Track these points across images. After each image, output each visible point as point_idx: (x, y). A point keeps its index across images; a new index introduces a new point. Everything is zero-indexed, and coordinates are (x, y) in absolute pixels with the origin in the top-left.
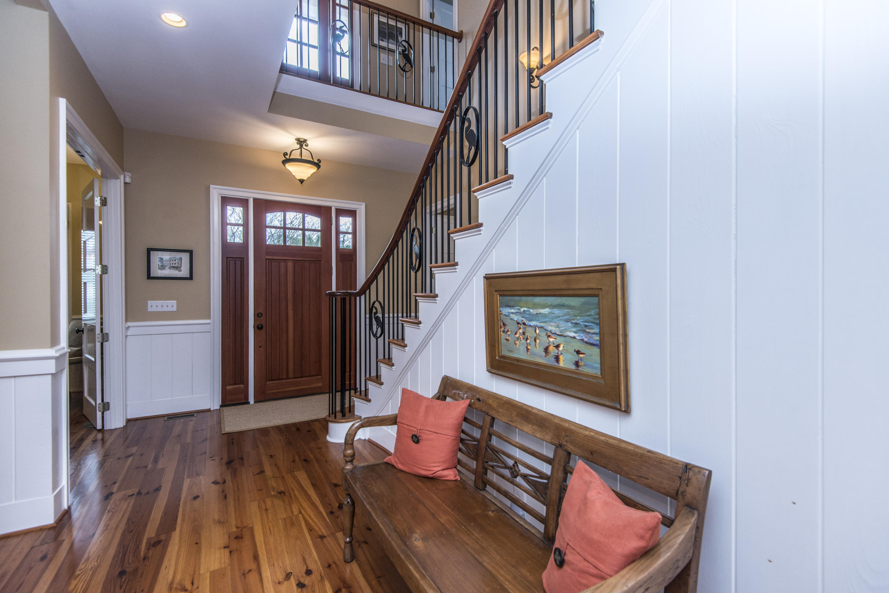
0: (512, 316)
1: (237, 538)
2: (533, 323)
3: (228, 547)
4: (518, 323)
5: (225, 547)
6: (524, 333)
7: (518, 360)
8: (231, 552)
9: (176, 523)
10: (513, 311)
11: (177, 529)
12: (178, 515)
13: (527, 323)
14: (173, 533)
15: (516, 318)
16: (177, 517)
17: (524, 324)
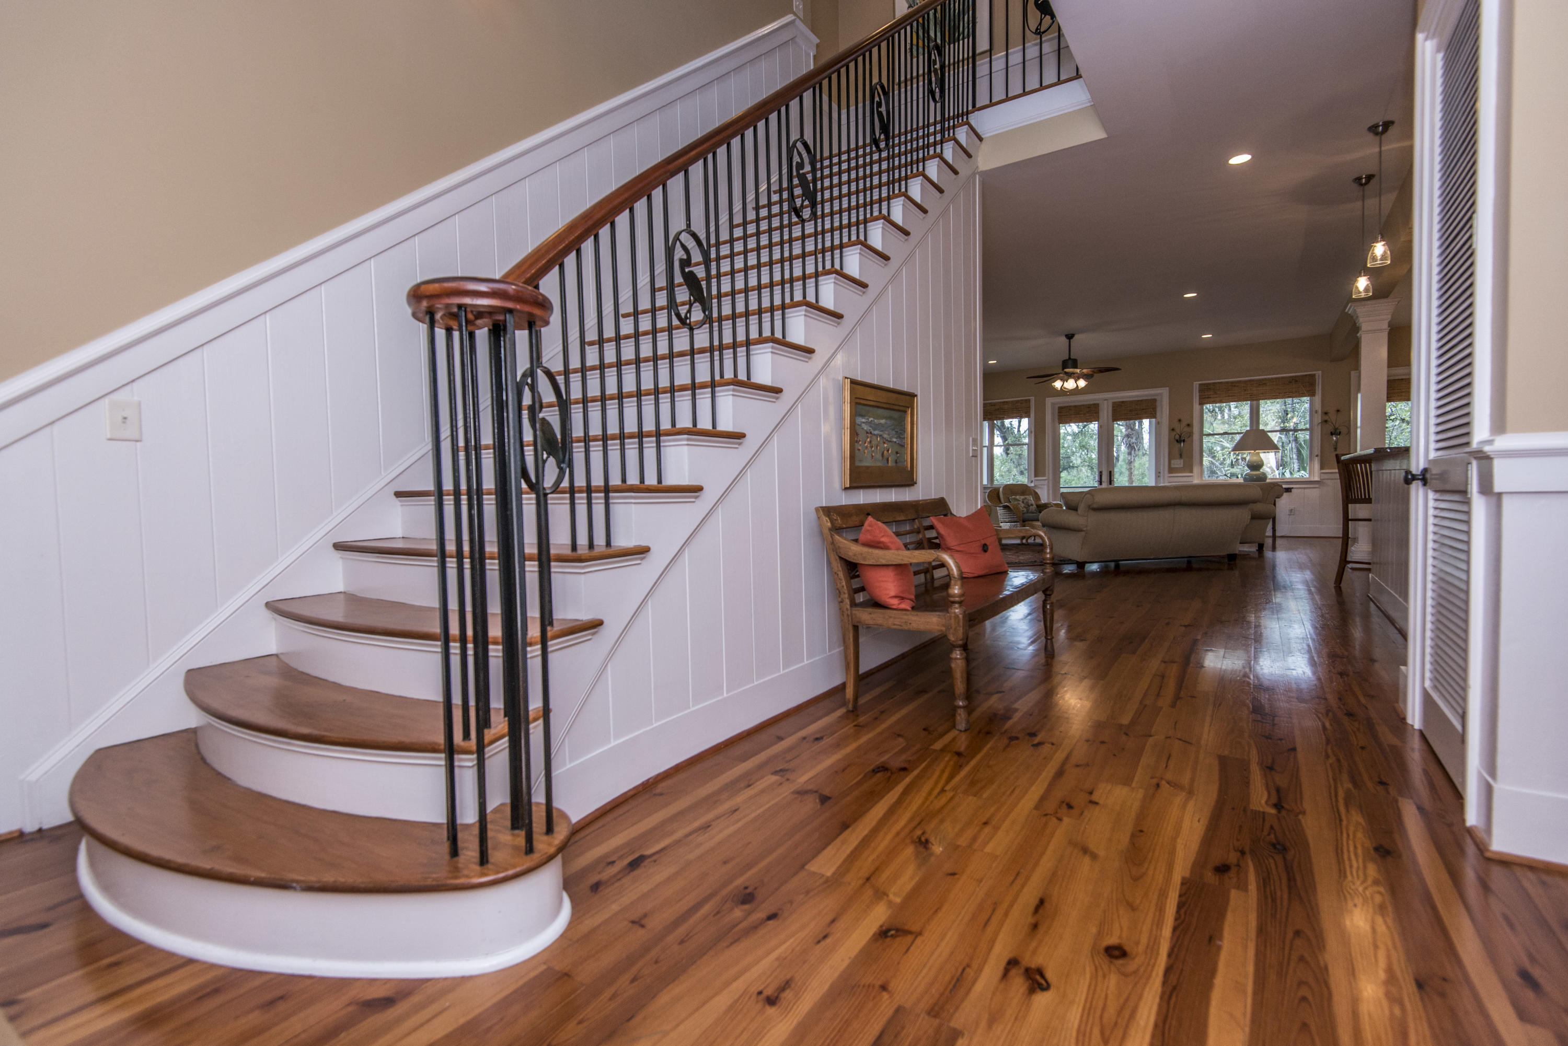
0: (863, 425)
1: (1070, 807)
2: (876, 432)
3: (1091, 802)
4: (867, 433)
5: (1097, 803)
6: (870, 442)
7: (867, 467)
8: (1091, 793)
9: (1180, 896)
10: (864, 420)
11: (1179, 883)
12: (1176, 919)
13: (873, 432)
14: (1187, 875)
15: (865, 427)
16: (1178, 912)
17: (871, 433)
